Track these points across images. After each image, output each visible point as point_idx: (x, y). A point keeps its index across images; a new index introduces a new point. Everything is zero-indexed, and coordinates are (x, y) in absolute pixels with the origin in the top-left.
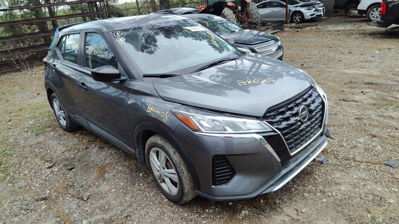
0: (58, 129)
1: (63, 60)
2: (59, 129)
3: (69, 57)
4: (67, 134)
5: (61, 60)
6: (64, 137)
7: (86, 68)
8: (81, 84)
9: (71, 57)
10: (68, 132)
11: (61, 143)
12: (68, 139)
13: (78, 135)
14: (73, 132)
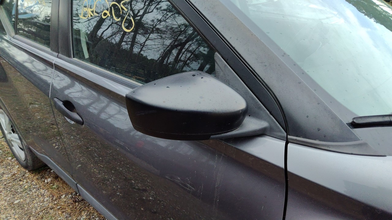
0: (11, 160)
1: (13, 34)
2: (13, 160)
3: (29, 27)
4: (27, 175)
5: (10, 35)
6: (21, 183)
7: (75, 59)
8: (61, 104)
9: (31, 28)
10: (29, 171)
11: (16, 202)
12: (30, 190)
13: (49, 180)
14: (39, 173)
